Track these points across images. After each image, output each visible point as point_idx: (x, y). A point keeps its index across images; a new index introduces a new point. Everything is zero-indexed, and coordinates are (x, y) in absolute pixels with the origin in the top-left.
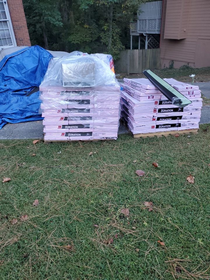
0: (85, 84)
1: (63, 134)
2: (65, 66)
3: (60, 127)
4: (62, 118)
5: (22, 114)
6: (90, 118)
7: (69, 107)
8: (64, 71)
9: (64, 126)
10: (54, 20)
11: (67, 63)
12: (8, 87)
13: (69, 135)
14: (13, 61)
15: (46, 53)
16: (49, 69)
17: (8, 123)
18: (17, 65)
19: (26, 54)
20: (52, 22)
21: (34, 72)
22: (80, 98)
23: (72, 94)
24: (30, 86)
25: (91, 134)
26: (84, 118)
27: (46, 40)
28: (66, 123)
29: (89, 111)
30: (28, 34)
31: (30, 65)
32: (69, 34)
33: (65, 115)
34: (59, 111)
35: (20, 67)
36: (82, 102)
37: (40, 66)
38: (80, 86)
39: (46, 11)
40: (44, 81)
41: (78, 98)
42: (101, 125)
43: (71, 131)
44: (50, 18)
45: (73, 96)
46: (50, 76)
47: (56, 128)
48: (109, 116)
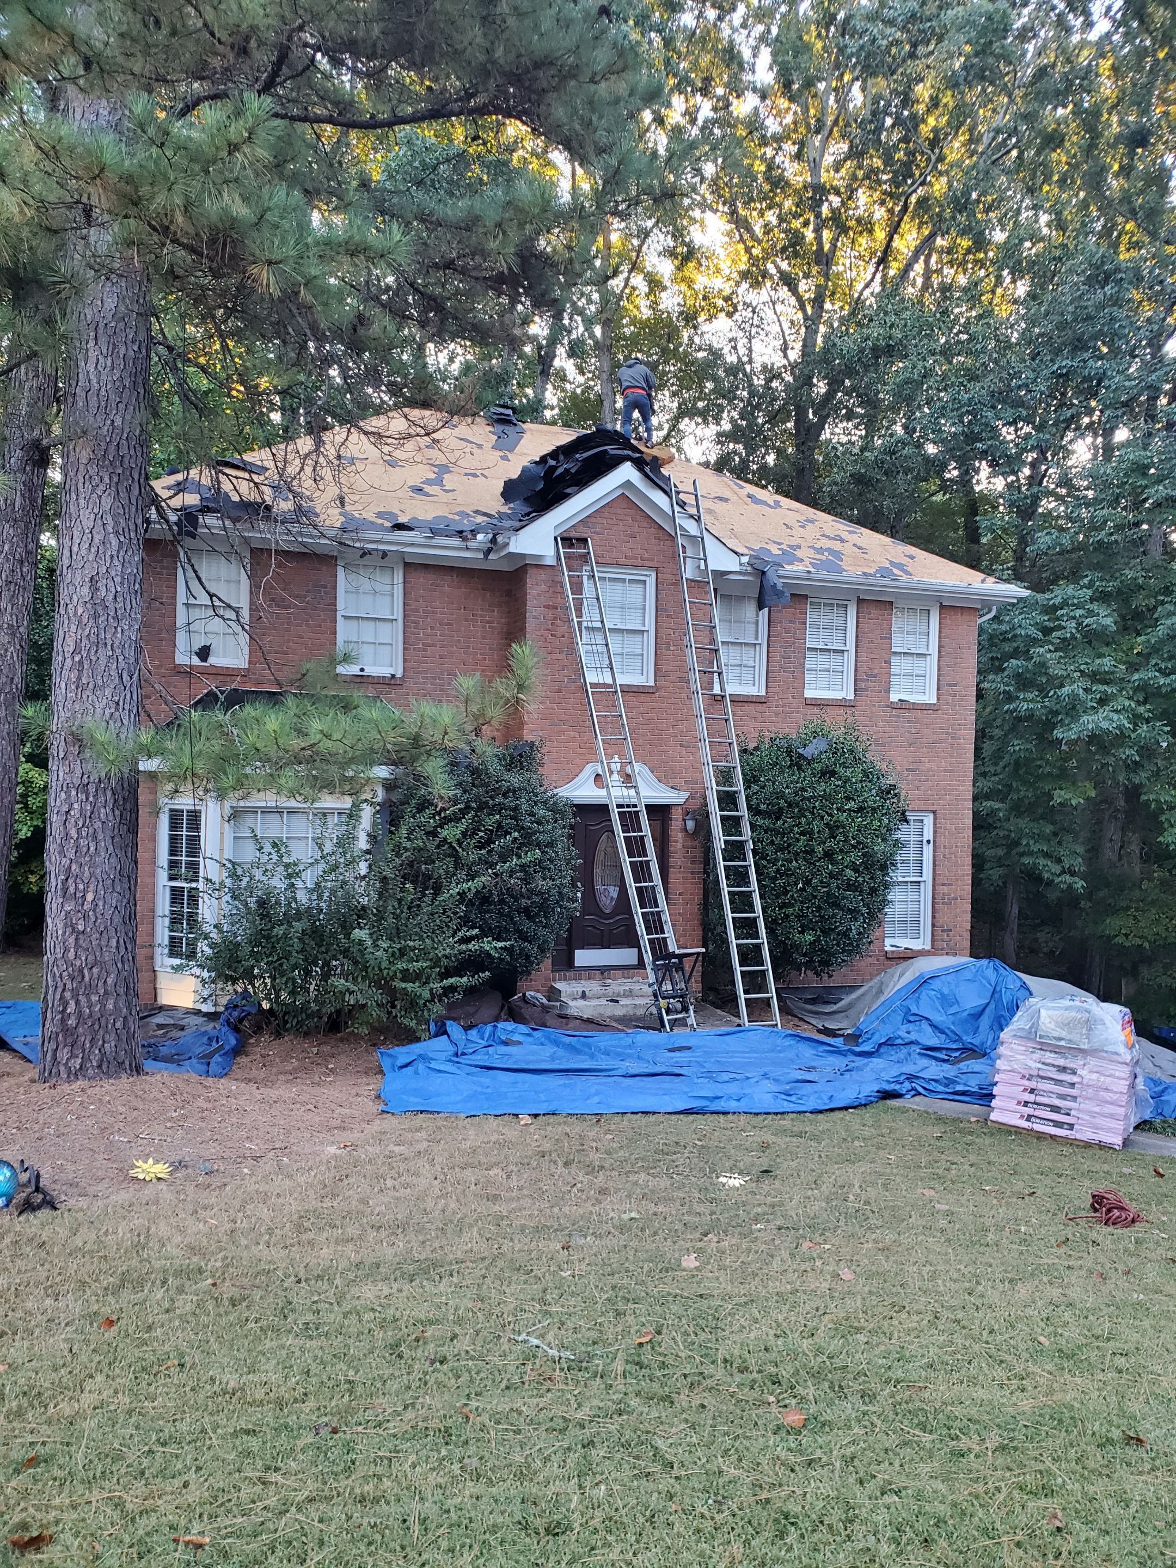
0: (1070, 1041)
1: (1022, 1116)
2: (1043, 1012)
3: (1019, 1103)
4: (1025, 1090)
5: (947, 1086)
6: (1075, 1098)
7: (1041, 1073)
8: (1042, 1019)
9: (1026, 1104)
10: (1056, 869)
11: (1048, 1009)
12: (913, 1037)
13: (1033, 1119)
14: (936, 984)
15: (1014, 979)
16: (1019, 1013)
17: (920, 1094)
18: (942, 994)
19: (967, 975)
20: (1046, 876)
21: (977, 1015)
22: (1061, 1062)
23: (1048, 1054)
24: (960, 1046)
25: (1071, 1127)
26: (1062, 1097)
27: (1015, 911)
28: (1031, 1098)
29: (1073, 1085)
30: (968, 917)
31: (972, 999)
32: (1113, 911)
33: (1033, 1084)
34: (1024, 1077)
35: (946, 1001)
36: (1063, 1069)
37: (992, 1006)
38: (1063, 1043)
39: (1032, 842)
40: (1010, 1028)
41: (1056, 1063)
42: (1093, 1115)
43: (1037, 1113)
44: (1042, 861)
45: (1050, 1057)
46: (1019, 1022)
47: (1012, 1105)
48: (1107, 1102)
